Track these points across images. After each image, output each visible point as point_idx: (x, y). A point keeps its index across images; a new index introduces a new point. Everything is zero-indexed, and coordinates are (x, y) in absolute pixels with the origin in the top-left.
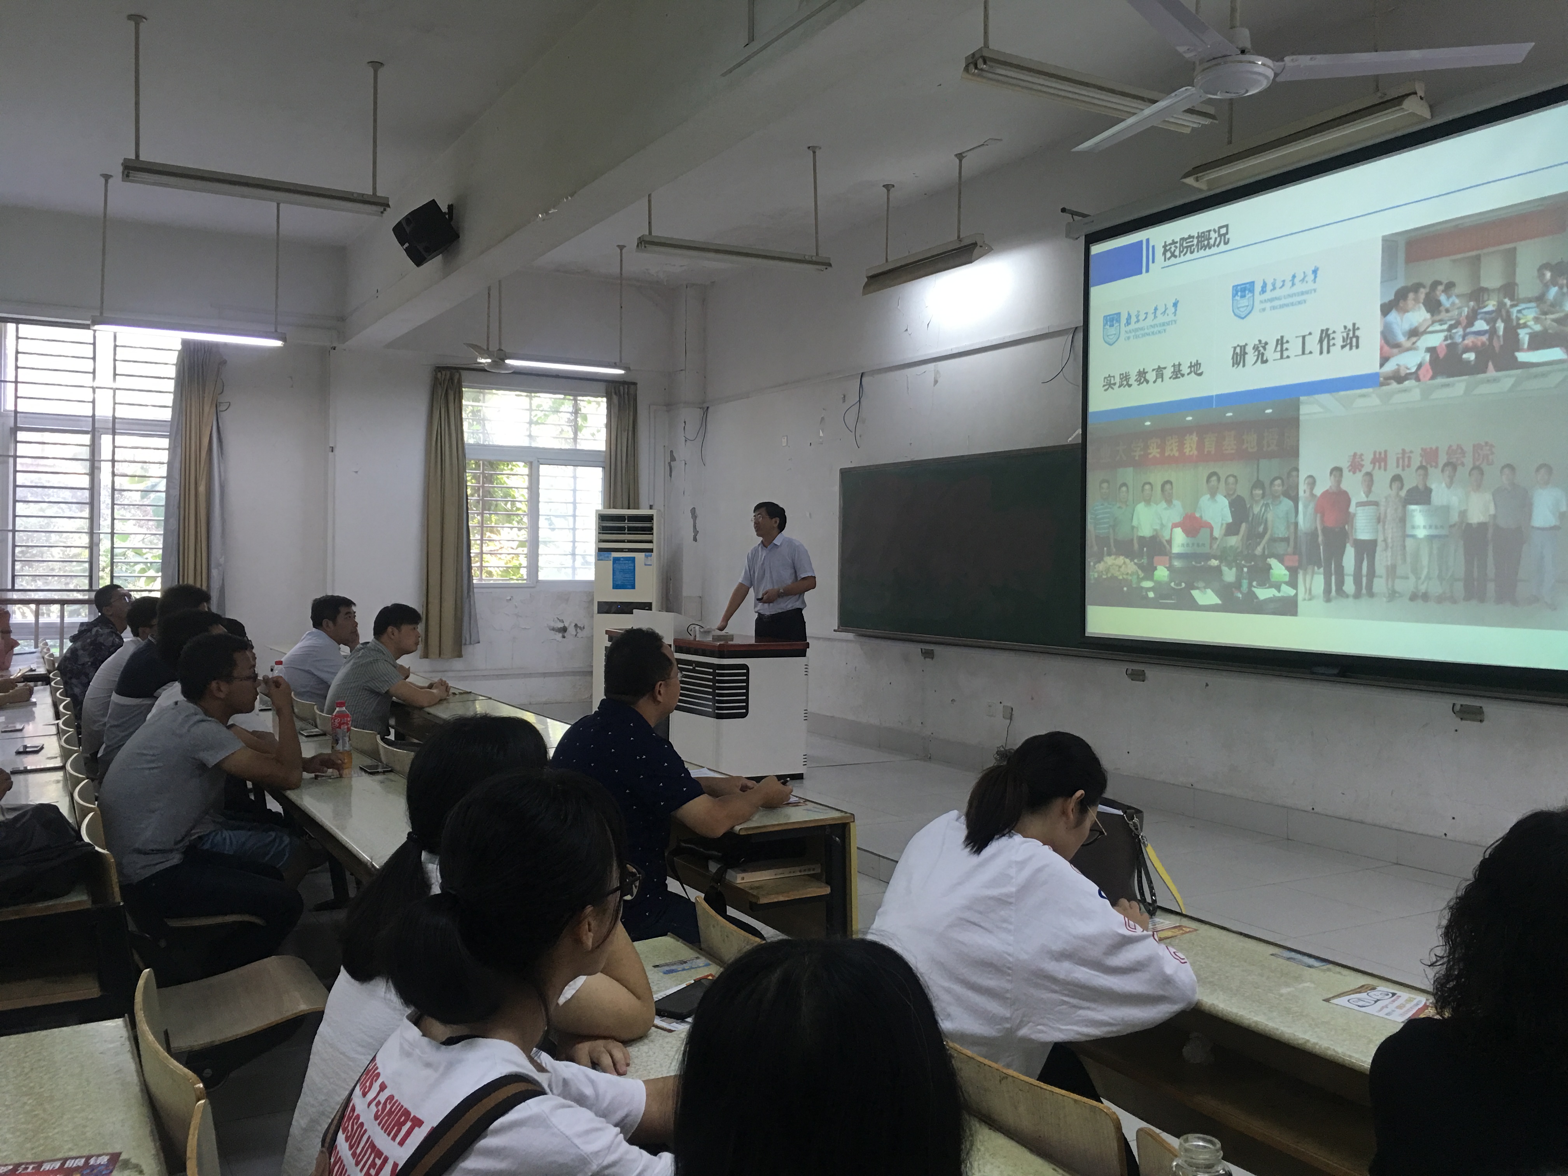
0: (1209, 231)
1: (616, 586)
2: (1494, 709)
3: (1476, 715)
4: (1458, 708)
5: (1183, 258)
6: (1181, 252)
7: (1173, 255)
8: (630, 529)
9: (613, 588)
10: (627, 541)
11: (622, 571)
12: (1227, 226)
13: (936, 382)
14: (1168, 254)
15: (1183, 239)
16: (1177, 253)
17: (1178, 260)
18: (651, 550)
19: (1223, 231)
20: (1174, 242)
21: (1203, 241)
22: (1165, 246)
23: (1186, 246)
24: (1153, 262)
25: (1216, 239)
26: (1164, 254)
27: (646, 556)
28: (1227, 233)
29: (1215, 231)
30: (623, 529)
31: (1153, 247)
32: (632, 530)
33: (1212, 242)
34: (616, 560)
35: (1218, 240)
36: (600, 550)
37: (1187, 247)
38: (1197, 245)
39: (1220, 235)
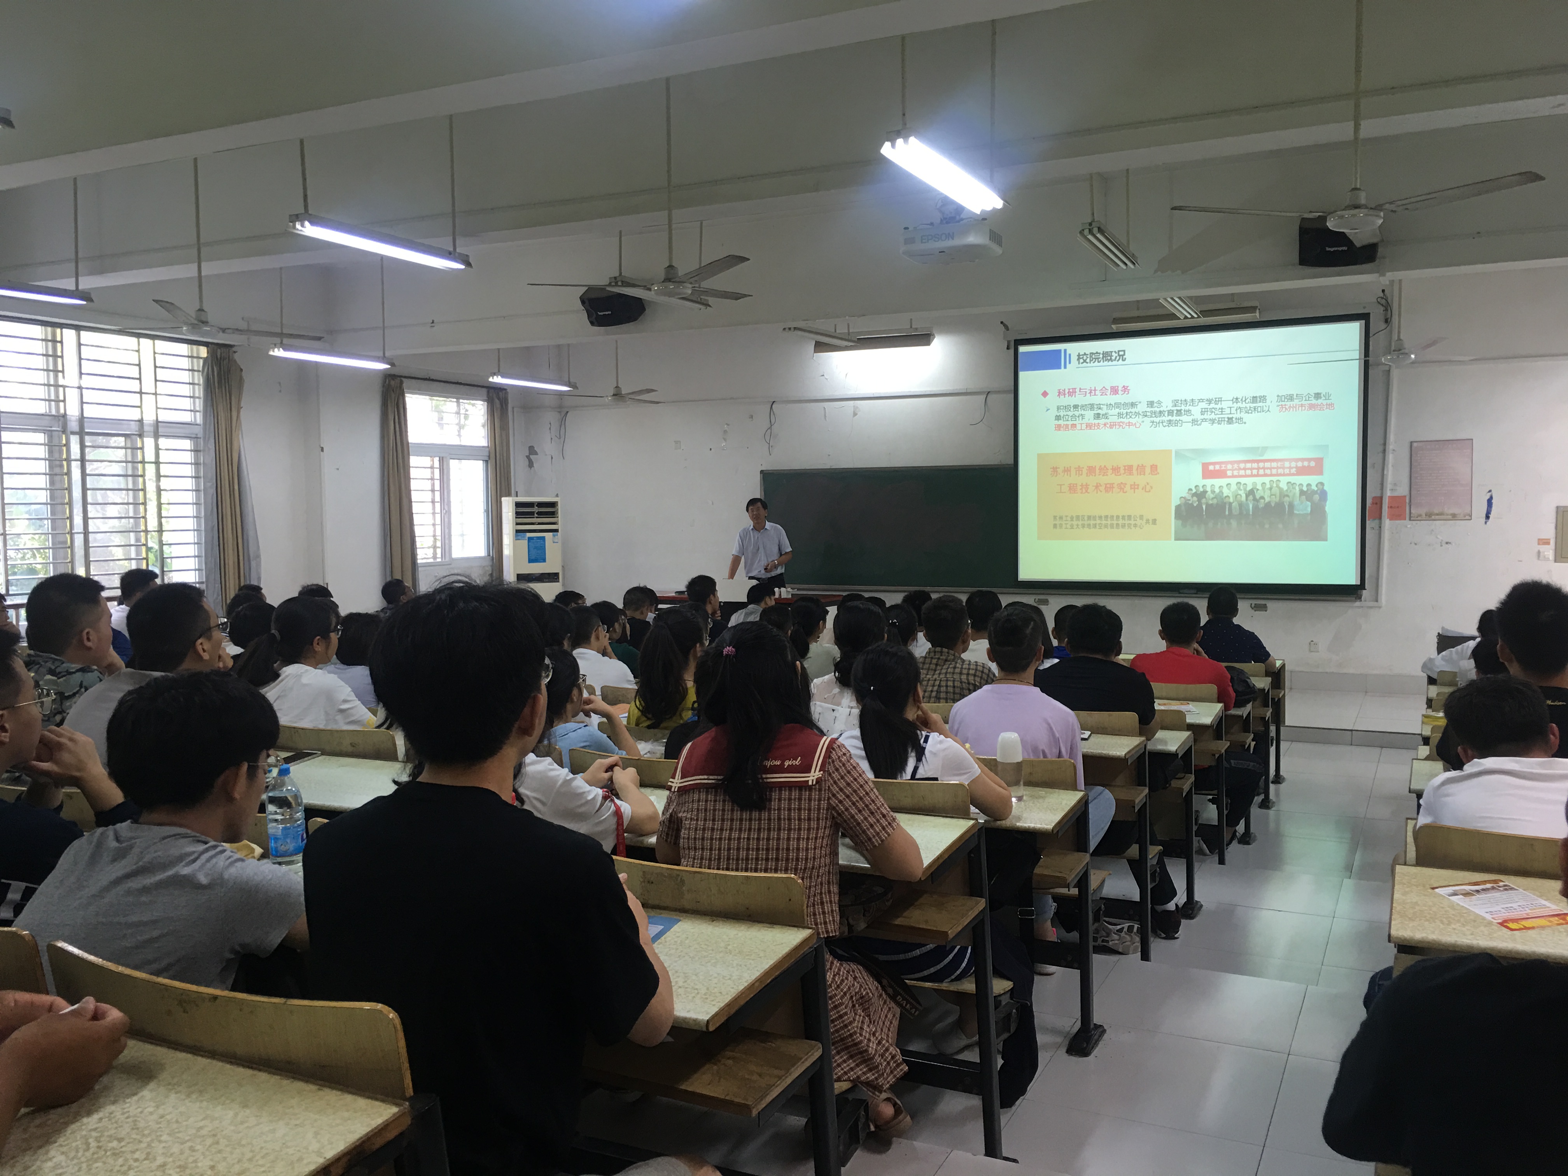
0: (1112, 352)
1: (531, 561)
2: (1272, 605)
3: (1264, 608)
4: (1253, 606)
5: (1092, 364)
6: (1090, 361)
7: (1085, 361)
8: (539, 513)
9: (529, 562)
10: (536, 523)
11: (536, 548)
12: (1124, 351)
13: (855, 414)
14: (1081, 361)
15: (1092, 353)
16: (1088, 360)
17: (1089, 365)
18: (556, 531)
19: (1121, 353)
20: (1085, 354)
21: (1107, 356)
22: (1079, 355)
23: (1094, 357)
24: (1070, 363)
25: (1116, 357)
26: (1078, 359)
27: (554, 536)
28: (1124, 355)
29: (1115, 352)
30: (532, 513)
31: (1070, 355)
32: (540, 514)
33: (1113, 358)
34: (530, 539)
35: (1118, 358)
36: (517, 531)
37: (1095, 359)
38: (1103, 358)
39: (1119, 355)
